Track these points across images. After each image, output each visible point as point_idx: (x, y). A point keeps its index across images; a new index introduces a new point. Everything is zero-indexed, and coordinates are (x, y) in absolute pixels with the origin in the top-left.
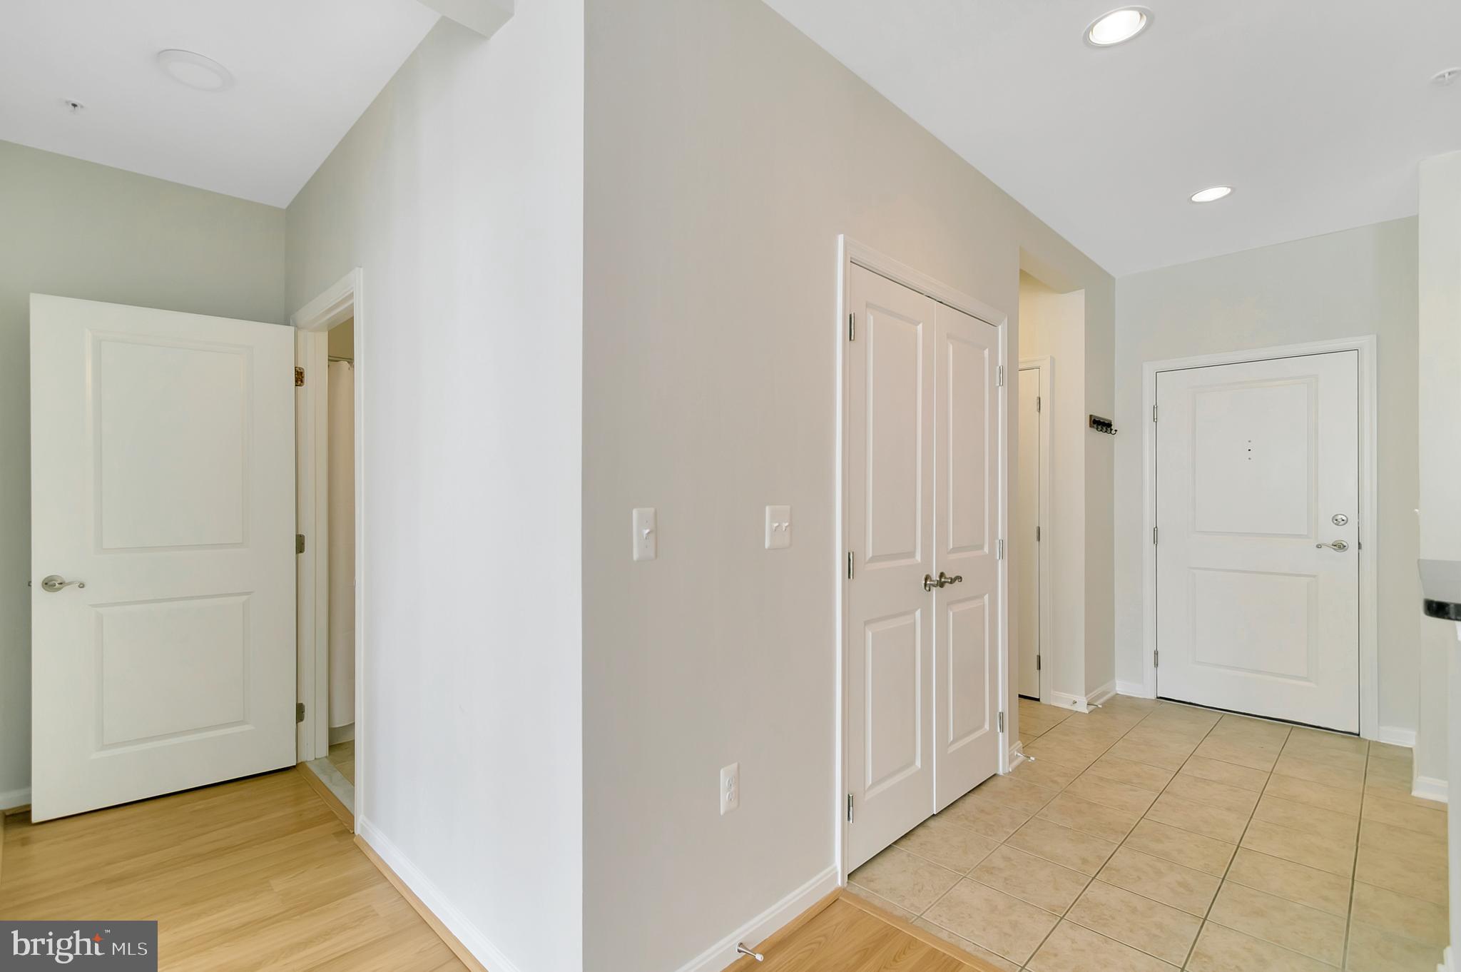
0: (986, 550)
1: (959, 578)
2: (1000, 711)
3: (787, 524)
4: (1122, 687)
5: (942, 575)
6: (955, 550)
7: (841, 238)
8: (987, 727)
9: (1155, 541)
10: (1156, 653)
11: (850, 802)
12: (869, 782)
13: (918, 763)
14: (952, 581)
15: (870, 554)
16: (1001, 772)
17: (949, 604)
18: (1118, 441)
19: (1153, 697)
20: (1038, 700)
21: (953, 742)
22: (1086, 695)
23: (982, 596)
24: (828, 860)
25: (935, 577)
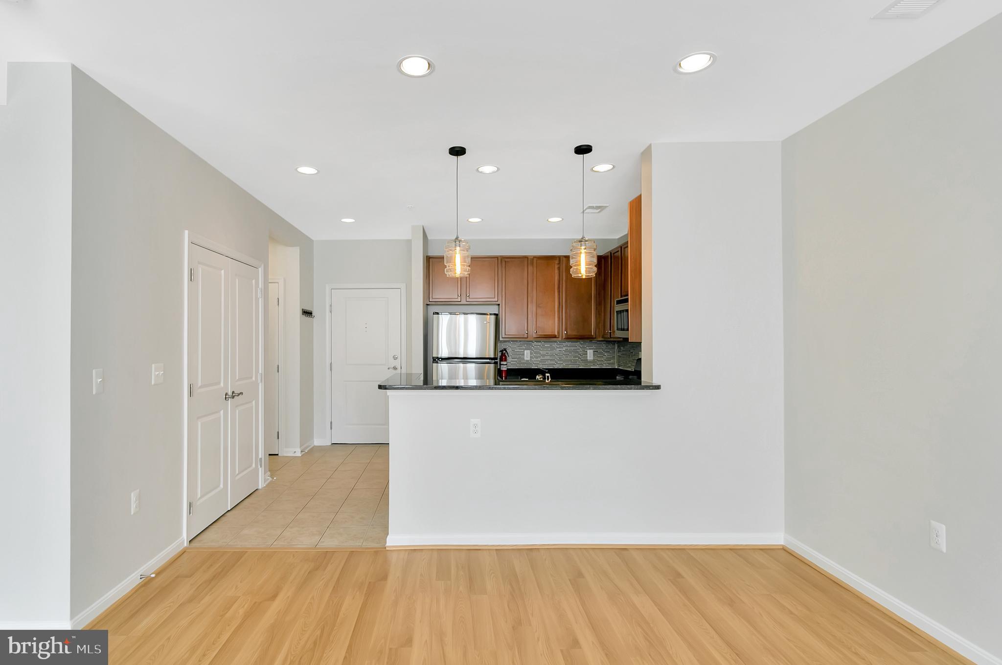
0: (254, 379)
1: (241, 393)
2: (260, 457)
3: (162, 372)
4: (317, 442)
5: (233, 392)
6: (240, 379)
7: (186, 232)
8: (254, 465)
9: (331, 370)
10: (331, 423)
11: (190, 505)
12: (199, 496)
13: (222, 486)
14: (239, 395)
15: (200, 384)
16: (260, 487)
17: (237, 406)
18: (316, 321)
19: (330, 444)
20: (278, 455)
21: (237, 475)
22: (300, 447)
23: (251, 402)
24: (181, 534)
25: (230, 393)
